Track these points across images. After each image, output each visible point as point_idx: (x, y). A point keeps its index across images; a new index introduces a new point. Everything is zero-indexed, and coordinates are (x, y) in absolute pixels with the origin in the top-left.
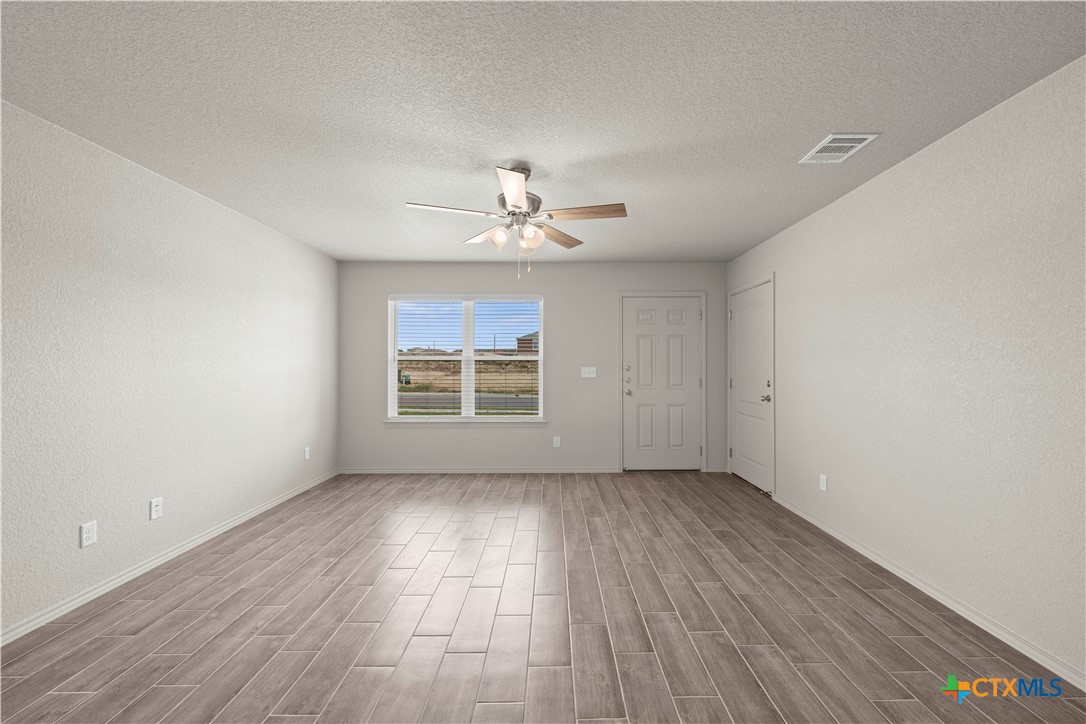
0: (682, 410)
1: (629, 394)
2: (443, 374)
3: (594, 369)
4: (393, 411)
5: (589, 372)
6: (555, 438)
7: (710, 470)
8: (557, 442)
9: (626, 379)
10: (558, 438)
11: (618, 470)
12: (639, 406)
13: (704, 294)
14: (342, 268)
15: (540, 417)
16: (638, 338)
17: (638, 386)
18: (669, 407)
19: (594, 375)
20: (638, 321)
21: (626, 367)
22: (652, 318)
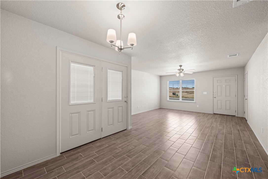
0: (230, 102)
1: (215, 97)
2: (187, 94)
3: (206, 92)
4: (168, 99)
5: (205, 93)
6: (197, 106)
7: (238, 116)
8: (198, 106)
9: (214, 97)
11: (212, 113)
12: (218, 100)
13: (237, 76)
14: (161, 77)
15: (194, 101)
16: (217, 86)
17: (217, 96)
18: (226, 101)
19: (206, 94)
20: (217, 82)
21: (214, 92)
22: (221, 82)
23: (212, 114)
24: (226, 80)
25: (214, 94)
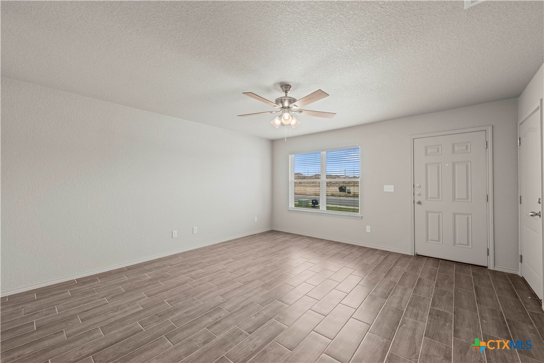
0: (468, 219)
1: (419, 203)
3: (393, 186)
4: (292, 205)
5: (389, 188)
6: (367, 227)
7: (496, 269)
8: (368, 229)
9: (416, 201)
10: (369, 227)
11: (410, 253)
12: (427, 213)
13: (490, 128)
15: (358, 214)
16: (427, 165)
17: (427, 198)
18: (455, 214)
19: (393, 191)
20: (426, 154)
21: (417, 185)
22: (438, 151)
23: (412, 256)
24: (453, 146)
25: (417, 193)
